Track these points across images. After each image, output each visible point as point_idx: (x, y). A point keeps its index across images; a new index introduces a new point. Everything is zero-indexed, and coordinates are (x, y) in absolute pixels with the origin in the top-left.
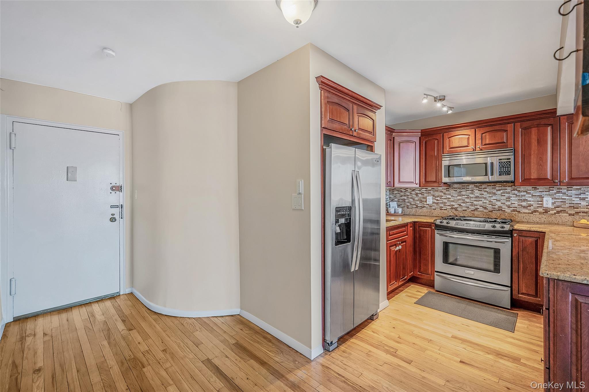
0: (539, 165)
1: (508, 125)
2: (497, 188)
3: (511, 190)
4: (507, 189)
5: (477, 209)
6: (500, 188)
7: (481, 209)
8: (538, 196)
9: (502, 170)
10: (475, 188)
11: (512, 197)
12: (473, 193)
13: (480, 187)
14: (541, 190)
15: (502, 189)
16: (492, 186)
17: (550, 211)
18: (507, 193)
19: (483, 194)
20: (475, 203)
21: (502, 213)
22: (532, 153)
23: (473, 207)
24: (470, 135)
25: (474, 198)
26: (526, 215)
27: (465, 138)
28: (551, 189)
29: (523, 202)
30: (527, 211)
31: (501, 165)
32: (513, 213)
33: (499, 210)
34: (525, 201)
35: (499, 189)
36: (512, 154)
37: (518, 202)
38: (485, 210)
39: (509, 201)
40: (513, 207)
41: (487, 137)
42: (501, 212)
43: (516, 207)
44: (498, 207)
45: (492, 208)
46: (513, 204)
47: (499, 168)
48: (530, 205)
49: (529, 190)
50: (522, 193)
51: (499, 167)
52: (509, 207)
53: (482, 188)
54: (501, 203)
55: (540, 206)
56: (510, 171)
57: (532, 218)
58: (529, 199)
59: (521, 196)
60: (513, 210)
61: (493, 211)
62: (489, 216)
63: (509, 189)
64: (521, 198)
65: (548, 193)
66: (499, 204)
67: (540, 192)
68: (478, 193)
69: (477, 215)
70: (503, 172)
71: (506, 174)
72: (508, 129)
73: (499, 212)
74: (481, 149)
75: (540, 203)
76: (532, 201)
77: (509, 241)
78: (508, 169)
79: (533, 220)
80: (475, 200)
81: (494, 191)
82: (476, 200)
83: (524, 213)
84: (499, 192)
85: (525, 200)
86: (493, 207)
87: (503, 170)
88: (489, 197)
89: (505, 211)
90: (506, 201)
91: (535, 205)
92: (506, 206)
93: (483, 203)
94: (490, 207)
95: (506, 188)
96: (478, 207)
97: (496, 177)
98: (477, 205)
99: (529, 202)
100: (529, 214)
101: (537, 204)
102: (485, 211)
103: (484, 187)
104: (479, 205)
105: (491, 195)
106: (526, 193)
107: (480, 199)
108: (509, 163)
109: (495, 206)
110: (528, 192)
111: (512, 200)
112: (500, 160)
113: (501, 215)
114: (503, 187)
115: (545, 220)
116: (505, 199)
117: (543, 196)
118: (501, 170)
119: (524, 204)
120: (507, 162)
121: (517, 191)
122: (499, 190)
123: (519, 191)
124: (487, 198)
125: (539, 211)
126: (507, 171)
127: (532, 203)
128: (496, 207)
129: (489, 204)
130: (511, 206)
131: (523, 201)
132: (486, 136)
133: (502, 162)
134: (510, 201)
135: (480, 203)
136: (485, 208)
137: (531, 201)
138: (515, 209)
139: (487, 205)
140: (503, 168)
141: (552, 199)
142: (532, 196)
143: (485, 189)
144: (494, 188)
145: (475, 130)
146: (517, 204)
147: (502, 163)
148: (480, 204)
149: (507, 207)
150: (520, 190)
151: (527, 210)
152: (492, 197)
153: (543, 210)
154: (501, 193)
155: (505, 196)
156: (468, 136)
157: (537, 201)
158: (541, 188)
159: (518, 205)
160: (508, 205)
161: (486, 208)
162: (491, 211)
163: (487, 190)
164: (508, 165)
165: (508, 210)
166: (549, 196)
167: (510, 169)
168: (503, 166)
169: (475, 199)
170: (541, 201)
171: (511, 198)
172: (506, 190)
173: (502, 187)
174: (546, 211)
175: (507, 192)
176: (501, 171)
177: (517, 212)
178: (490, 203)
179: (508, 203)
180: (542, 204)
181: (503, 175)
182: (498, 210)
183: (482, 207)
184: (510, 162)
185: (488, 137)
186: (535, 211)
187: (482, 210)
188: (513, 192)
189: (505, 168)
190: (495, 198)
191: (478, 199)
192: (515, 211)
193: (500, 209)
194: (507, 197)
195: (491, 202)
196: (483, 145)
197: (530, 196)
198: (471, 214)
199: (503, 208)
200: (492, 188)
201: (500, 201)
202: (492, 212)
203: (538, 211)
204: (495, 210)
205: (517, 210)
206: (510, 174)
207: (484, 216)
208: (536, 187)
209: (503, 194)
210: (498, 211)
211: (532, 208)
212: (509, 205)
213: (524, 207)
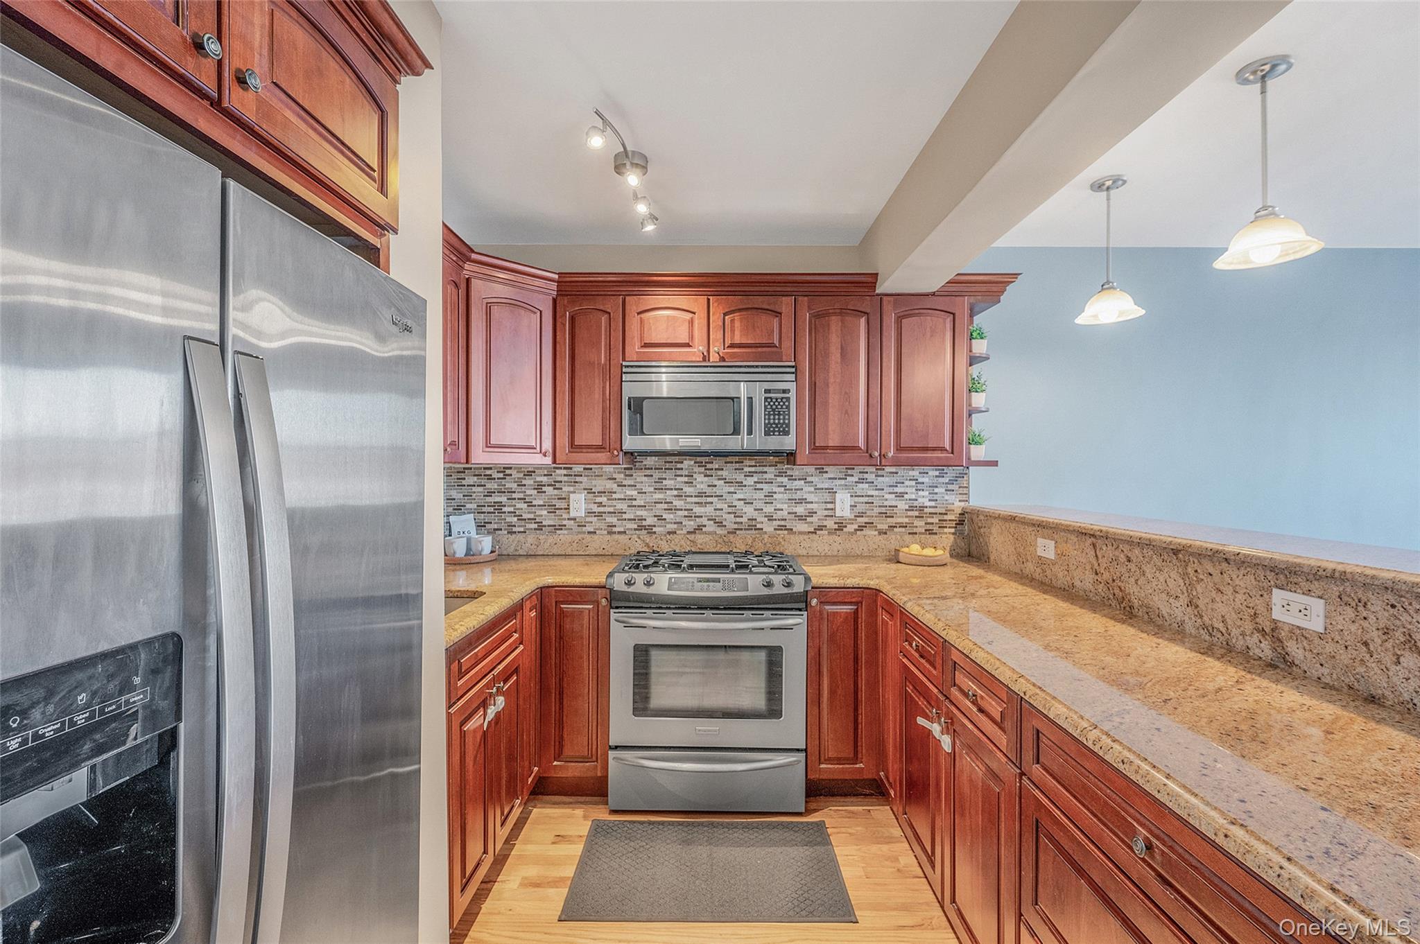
0: (844, 412)
1: (784, 298)
2: (747, 469)
3: (775, 476)
4: (766, 472)
5: (699, 528)
6: (753, 469)
7: (710, 525)
8: (826, 489)
9: (772, 421)
10: (697, 469)
11: (776, 493)
12: (692, 483)
13: (709, 466)
14: (832, 476)
15: (756, 472)
16: (736, 462)
17: (846, 527)
18: (766, 483)
19: (716, 486)
20: (698, 510)
21: (758, 536)
22: (831, 380)
23: (692, 523)
24: (694, 313)
25: (695, 496)
26: (806, 537)
27: (685, 320)
28: (850, 472)
29: (798, 505)
30: (803, 527)
31: (769, 407)
32: (779, 535)
33: (750, 528)
34: (802, 503)
35: (749, 472)
36: (792, 377)
37: (788, 507)
38: (719, 528)
39: (769, 503)
40: (779, 520)
41: (737, 324)
42: (753, 532)
43: (784, 518)
44: (749, 520)
45: (735, 523)
46: (779, 510)
47: (765, 415)
48: (812, 513)
49: (809, 476)
50: (797, 483)
51: (765, 411)
52: (770, 518)
53: (712, 469)
54: (755, 510)
55: (829, 513)
56: (788, 425)
57: (815, 544)
58: (810, 498)
59: (795, 490)
60: (778, 526)
61: (738, 532)
62: (730, 544)
63: (771, 473)
64: (794, 496)
65: (843, 482)
66: (749, 511)
67: (830, 479)
68: (702, 483)
69: (701, 545)
70: (774, 426)
71: (779, 431)
72: (784, 310)
73: (748, 532)
74: (723, 357)
75: (830, 506)
76: (816, 503)
77: (802, 621)
78: (784, 419)
79: (818, 550)
80: (696, 503)
81: (740, 477)
82: (698, 503)
83: (801, 533)
84: (750, 481)
85: (802, 501)
86: (738, 520)
87: (774, 419)
88: (729, 493)
89: (762, 529)
90: (765, 503)
91: (821, 513)
92: (765, 516)
93: (715, 510)
94: (729, 521)
95: (765, 469)
96: (704, 521)
97: (759, 441)
98: (702, 517)
99: (809, 506)
100: (811, 535)
101: (825, 509)
102: (720, 531)
103: (717, 467)
104: (705, 516)
105: (733, 488)
106: (803, 481)
107: (709, 500)
108: (787, 404)
109: (742, 517)
110: (809, 479)
111: (776, 500)
112: (767, 391)
113: (754, 540)
114: (759, 466)
115: (840, 548)
116: (763, 497)
117: (834, 490)
118: (769, 419)
119: (800, 510)
120: (782, 398)
121: (787, 478)
122: (750, 475)
123: (791, 478)
124: (724, 497)
125: (828, 527)
126: (781, 425)
127: (814, 506)
128: (744, 520)
129: (729, 513)
130: (774, 518)
131: (798, 503)
132: (734, 323)
133: (771, 398)
134: (772, 503)
135: (709, 510)
136: (720, 524)
137: (812, 503)
138: (783, 523)
139: (725, 516)
140: (774, 415)
141: (852, 496)
142: (815, 489)
143: (720, 473)
144: (740, 469)
145: (709, 300)
146: (786, 510)
147: (772, 401)
148: (708, 514)
149: (766, 519)
150: (792, 476)
151: (806, 525)
152: (736, 493)
153: (835, 523)
154: (755, 482)
155: (762, 489)
156: (691, 315)
157: (825, 503)
158: (832, 471)
159: (789, 513)
160: (769, 513)
161: (722, 523)
162: (733, 532)
163: (724, 473)
164: (784, 407)
165: (769, 528)
166: (846, 489)
167: (789, 419)
168: (774, 410)
169: (697, 500)
170: (832, 503)
171: (775, 496)
172: (765, 476)
173: (756, 466)
174: (841, 527)
175: (766, 479)
176: (769, 423)
177: (786, 532)
178: (730, 510)
179: (769, 509)
180: (832, 509)
181: (774, 435)
182: (747, 527)
183: (712, 522)
184: (788, 399)
185: (739, 325)
186: (821, 528)
187: (711, 529)
188: (779, 479)
189: (779, 415)
190: (741, 496)
191: (703, 500)
192: (782, 529)
193: (752, 526)
194: (767, 494)
195: (733, 506)
196: (726, 346)
197: (812, 489)
198: (689, 543)
199: (759, 523)
200: (735, 469)
201: (752, 503)
202: (735, 533)
203: (826, 526)
204: (742, 529)
205: (786, 526)
206: (787, 433)
207: (719, 545)
208: (823, 469)
209: (759, 486)
210: (748, 529)
211: (814, 519)
212: (771, 513)
213: (802, 518)
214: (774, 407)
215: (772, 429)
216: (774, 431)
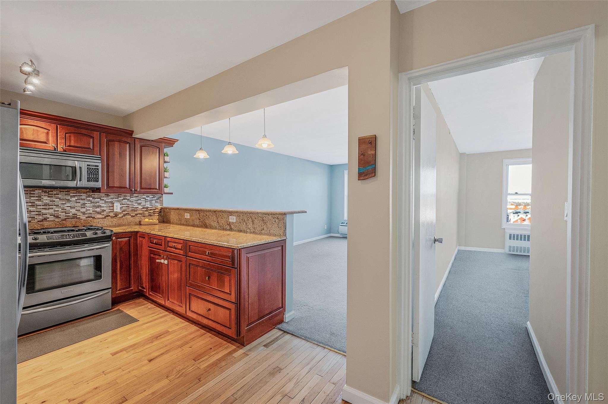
0: (121, 175)
1: (95, 132)
2: (71, 194)
3: (86, 197)
4: (82, 196)
5: (45, 219)
6: (75, 194)
7: (52, 218)
8: (110, 202)
9: (90, 177)
10: (43, 194)
12: (41, 200)
13: (50, 193)
14: (112, 197)
15: (77, 196)
16: (66, 192)
17: (118, 215)
18: (82, 200)
19: (55, 201)
20: (44, 211)
21: (78, 220)
22: (116, 164)
23: (41, 217)
24: (49, 130)
25: (42, 206)
26: (101, 220)
27: (44, 132)
28: (120, 196)
29: (97, 208)
30: (100, 216)
31: (89, 171)
32: (89, 220)
33: (73, 218)
34: (99, 207)
35: (73, 196)
36: (100, 161)
37: (93, 209)
38: (57, 219)
39: (84, 208)
40: (88, 214)
41: (72, 138)
42: (75, 219)
43: (91, 213)
44: (73, 214)
45: (65, 216)
46: (88, 210)
47: (87, 174)
48: (104, 211)
49: (102, 197)
50: (96, 200)
51: (87, 172)
52: (84, 213)
53: (53, 194)
54: (76, 210)
55: (111, 210)
56: (98, 178)
57: (105, 222)
58: (102, 205)
59: (96, 202)
60: (88, 216)
61: (67, 220)
62: (63, 225)
63: (84, 196)
64: (95, 205)
65: (117, 199)
66: (73, 211)
67: (111, 198)
68: (47, 200)
69: (47, 226)
70: (91, 178)
71: (94, 180)
72: (95, 136)
73: (73, 219)
74: (65, 150)
75: (111, 208)
76: (105, 207)
77: (109, 245)
78: (96, 176)
79: (107, 224)
80: (42, 209)
81: (69, 198)
82: (44, 208)
83: (98, 218)
84: (74, 199)
85: (99, 206)
86: (67, 215)
87: (92, 176)
88: (62, 204)
89: (80, 218)
90: (81, 208)
91: (108, 211)
92: (81, 213)
93: (54, 211)
94: (63, 215)
95: (81, 194)
96: (48, 216)
97: (84, 183)
98: (47, 214)
99: (102, 208)
100: (103, 219)
101: (109, 209)
102: (57, 220)
103: (55, 193)
104: (48, 214)
105: (64, 202)
106: (99, 199)
107: (50, 207)
108: (97, 171)
109: (69, 213)
110: (102, 198)
111: (87, 206)
112: (88, 165)
113: (76, 222)
114: (78, 193)
115: (116, 223)
116: (80, 205)
117: (113, 202)
118: (89, 176)
119: (98, 210)
120: (95, 169)
121: (92, 198)
122: (74, 196)
123: (94, 198)
124: (59, 206)
125: (111, 216)
126: (95, 178)
127: (105, 208)
128: (71, 214)
129: (62, 212)
130: (86, 213)
131: (97, 207)
132: (71, 137)
133: (90, 168)
134: (85, 207)
135: (51, 211)
136: (57, 217)
137: (104, 207)
138: (90, 215)
139: (60, 214)
140: (92, 174)
141: (121, 204)
142: (105, 202)
143: (57, 196)
144: (68, 194)
145: (57, 126)
146: (91, 210)
147: (90, 169)
148: (50, 213)
149: (82, 214)
150: (94, 197)
151: (101, 215)
152: (66, 204)
153: (114, 214)
154: (76, 200)
155: (80, 202)
156: (47, 131)
157: (109, 207)
158: (112, 195)
159: (93, 211)
160: (83, 211)
161: (58, 216)
162: (65, 220)
163: (59, 196)
164: (96, 172)
165: (83, 217)
166: (118, 202)
167: (98, 176)
168: (91, 173)
169: (43, 207)
170: (112, 207)
171: (86, 205)
172: (81, 197)
173: (77, 193)
174: (116, 215)
175: (82, 198)
176: (89, 177)
177: (92, 218)
178: (63, 211)
179: (83, 210)
180: (112, 209)
181: (91, 182)
182: (72, 217)
183: (53, 216)
184: (98, 169)
185: (73, 139)
186: (108, 216)
187: (52, 219)
188: (88, 198)
189: (94, 174)
190: (69, 205)
191: (48, 207)
192: (90, 218)
193: (75, 216)
194: (82, 204)
195: (65, 209)
196: (67, 146)
197: (104, 202)
198: (39, 226)
199: (78, 215)
200: (65, 194)
201: (75, 208)
202: (66, 220)
203: (110, 215)
204: (69, 218)
205: (91, 216)
206: (98, 181)
207: (57, 226)
208: (108, 194)
209: (78, 201)
210: (72, 218)
211: (105, 213)
212: (84, 211)
213: (99, 213)
214: (91, 171)
215: (90, 179)
216: (91, 180)
